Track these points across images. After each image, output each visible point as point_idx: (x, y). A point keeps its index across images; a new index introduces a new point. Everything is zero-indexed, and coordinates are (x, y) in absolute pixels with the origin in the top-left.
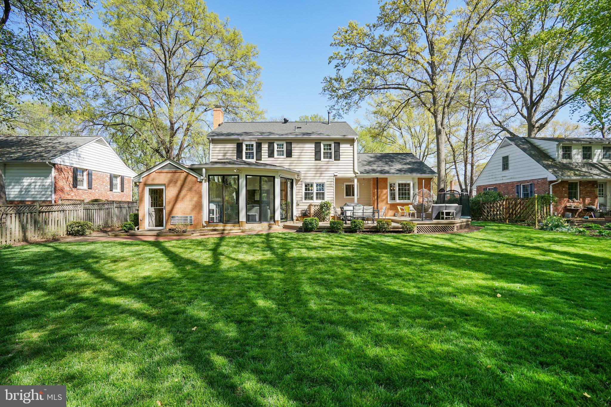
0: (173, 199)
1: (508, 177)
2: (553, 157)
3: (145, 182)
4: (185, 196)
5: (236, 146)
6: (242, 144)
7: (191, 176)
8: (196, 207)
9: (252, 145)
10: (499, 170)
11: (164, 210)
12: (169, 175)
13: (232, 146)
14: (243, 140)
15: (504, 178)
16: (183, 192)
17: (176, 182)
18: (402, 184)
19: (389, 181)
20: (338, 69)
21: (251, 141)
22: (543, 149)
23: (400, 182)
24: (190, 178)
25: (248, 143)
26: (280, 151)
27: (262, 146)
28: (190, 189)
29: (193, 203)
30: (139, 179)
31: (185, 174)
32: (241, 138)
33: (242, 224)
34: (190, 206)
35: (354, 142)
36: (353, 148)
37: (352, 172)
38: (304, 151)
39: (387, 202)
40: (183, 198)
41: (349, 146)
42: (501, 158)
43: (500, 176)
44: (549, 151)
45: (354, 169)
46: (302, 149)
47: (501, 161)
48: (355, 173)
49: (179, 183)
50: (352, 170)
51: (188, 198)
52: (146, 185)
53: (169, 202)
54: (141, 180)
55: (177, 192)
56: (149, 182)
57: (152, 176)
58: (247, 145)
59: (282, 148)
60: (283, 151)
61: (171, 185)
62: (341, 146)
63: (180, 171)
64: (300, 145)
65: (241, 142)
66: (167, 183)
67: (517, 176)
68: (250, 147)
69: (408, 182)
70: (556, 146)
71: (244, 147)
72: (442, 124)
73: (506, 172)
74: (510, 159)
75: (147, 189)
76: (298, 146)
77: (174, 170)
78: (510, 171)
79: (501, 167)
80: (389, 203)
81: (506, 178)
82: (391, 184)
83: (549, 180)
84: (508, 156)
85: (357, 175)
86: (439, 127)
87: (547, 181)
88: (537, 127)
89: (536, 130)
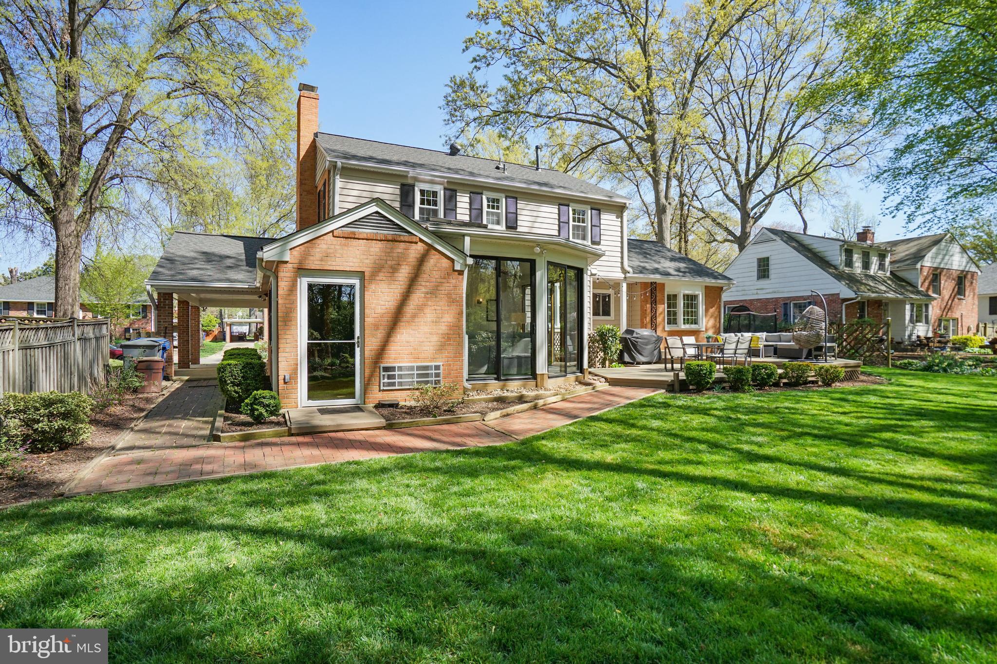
0: (387, 319)
1: (768, 291)
2: (833, 263)
3: (300, 263)
4: (421, 308)
5: (398, 192)
6: (413, 186)
7: (438, 256)
8: (449, 339)
9: (435, 194)
10: (751, 279)
11: (358, 351)
12: (377, 248)
13: (390, 190)
14: (416, 179)
15: (759, 292)
16: (417, 297)
17: (394, 269)
18: (688, 296)
19: (668, 290)
20: (476, 67)
21: (432, 182)
22: (817, 250)
23: (687, 292)
24: (433, 260)
25: (426, 187)
26: (493, 213)
27: (458, 198)
28: (433, 292)
29: (443, 328)
30: (282, 253)
31: (420, 247)
32: (412, 173)
33: (542, 379)
34: (435, 339)
35: (622, 212)
36: (622, 222)
37: (619, 270)
38: (539, 220)
39: (664, 328)
40: (414, 316)
41: (613, 217)
42: (756, 260)
43: (752, 288)
44: (826, 254)
45: (622, 263)
46: (535, 214)
47: (756, 264)
48: (624, 271)
49: (404, 273)
50: (619, 265)
51: (429, 314)
52: (301, 270)
53: (376, 327)
54: (287, 257)
55: (399, 297)
56: (314, 263)
57: (323, 246)
58: (422, 192)
59: (498, 208)
60: (498, 215)
61: (381, 276)
62: (602, 216)
63: (405, 237)
64: (532, 206)
65: (410, 181)
66: (368, 272)
67: (786, 290)
68: (429, 198)
69: (697, 293)
70: (839, 248)
71: (418, 197)
72: (666, 198)
73: (764, 283)
74: (771, 262)
75: (303, 283)
76: (529, 207)
77: (390, 233)
78: (772, 281)
79: (755, 274)
80: (666, 329)
81: (764, 291)
82: (669, 296)
83: (842, 296)
84: (768, 258)
85: (628, 275)
86: (663, 200)
87: (838, 298)
88: (753, 218)
89: (752, 221)
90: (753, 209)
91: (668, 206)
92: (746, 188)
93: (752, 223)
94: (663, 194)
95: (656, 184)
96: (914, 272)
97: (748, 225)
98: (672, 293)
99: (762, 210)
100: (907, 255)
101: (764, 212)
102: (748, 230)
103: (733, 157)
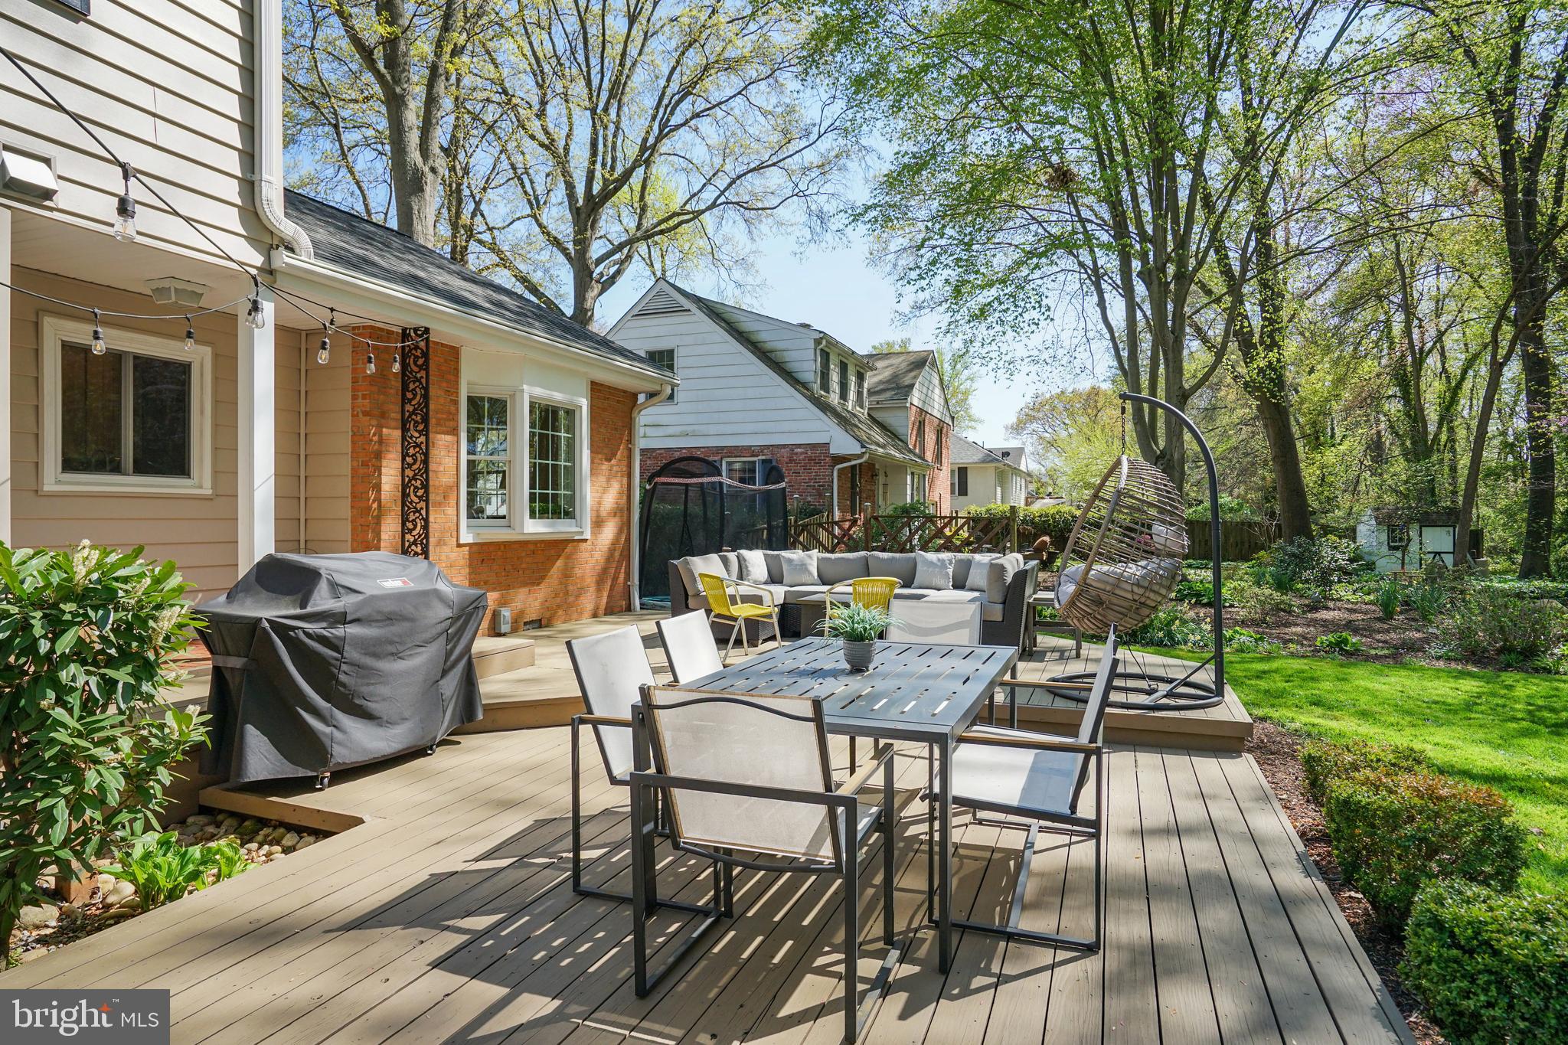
2: (801, 376)
15: (649, 431)
18: (543, 410)
22: (769, 346)
23: (539, 394)
39: (456, 533)
44: (787, 356)
45: (250, 184)
48: (262, 234)
69: (573, 400)
70: (812, 345)
72: (425, 152)
73: (662, 410)
74: (678, 360)
78: (682, 408)
80: (464, 536)
83: (833, 450)
84: (671, 352)
85: (283, 258)
86: (414, 156)
87: (827, 453)
88: (598, 281)
89: (597, 287)
90: (599, 262)
91: (430, 176)
92: (586, 213)
93: (596, 291)
94: (413, 138)
95: (395, 103)
96: (900, 413)
97: (591, 294)
98: (486, 391)
99: (612, 270)
100: (881, 382)
101: (618, 272)
102: (588, 304)
103: (561, 144)
